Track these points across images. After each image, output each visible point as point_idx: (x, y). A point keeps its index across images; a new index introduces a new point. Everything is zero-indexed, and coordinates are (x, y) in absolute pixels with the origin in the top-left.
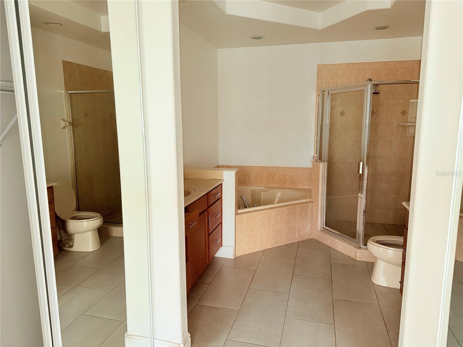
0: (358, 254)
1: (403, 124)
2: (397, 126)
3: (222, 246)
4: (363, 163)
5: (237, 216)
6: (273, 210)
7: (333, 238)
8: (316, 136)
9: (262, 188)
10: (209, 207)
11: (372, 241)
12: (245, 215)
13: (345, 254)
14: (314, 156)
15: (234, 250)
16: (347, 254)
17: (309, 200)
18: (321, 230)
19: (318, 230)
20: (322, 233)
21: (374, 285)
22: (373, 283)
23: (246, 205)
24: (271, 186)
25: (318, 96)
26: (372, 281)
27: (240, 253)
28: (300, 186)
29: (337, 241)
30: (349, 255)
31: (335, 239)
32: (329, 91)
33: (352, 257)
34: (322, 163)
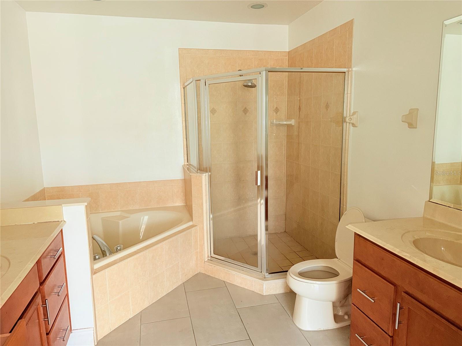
0: (264, 288)
1: (279, 123)
2: (271, 125)
3: (73, 331)
4: (261, 172)
5: (94, 276)
6: (148, 251)
7: (228, 270)
8: (185, 139)
9: (118, 214)
10: (42, 283)
11: (294, 275)
12: (107, 270)
13: (246, 288)
14: (184, 165)
15: (95, 332)
16: (248, 289)
17: (191, 223)
18: (208, 259)
19: (205, 261)
20: (211, 265)
21: (301, 331)
22: (300, 329)
23: (104, 249)
24: (131, 208)
25: (183, 89)
26: (296, 326)
27: (103, 332)
28: (170, 204)
29: (234, 273)
30: (252, 290)
31: (230, 271)
32: (205, 80)
33: (257, 292)
34: (204, 174)
